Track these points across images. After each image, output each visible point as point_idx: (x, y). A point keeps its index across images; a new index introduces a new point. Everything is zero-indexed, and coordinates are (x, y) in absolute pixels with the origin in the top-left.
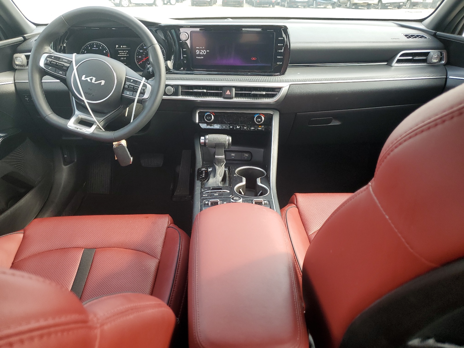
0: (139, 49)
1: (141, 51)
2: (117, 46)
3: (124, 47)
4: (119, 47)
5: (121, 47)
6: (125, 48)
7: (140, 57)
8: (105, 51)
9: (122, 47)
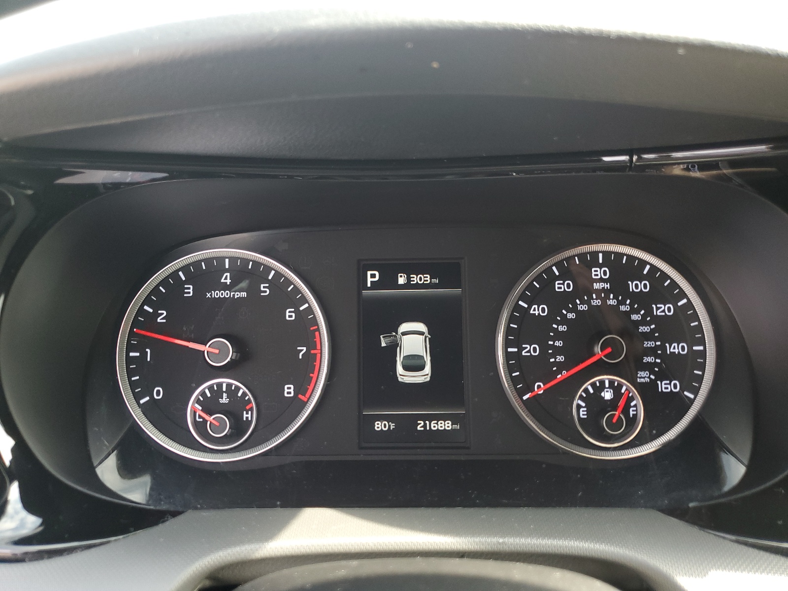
0: (522, 297)
1: (535, 310)
2: (372, 276)
3: (415, 279)
4: (388, 281)
5: (402, 280)
6: (424, 286)
7: (531, 350)
8: (297, 312)
9: (408, 285)
